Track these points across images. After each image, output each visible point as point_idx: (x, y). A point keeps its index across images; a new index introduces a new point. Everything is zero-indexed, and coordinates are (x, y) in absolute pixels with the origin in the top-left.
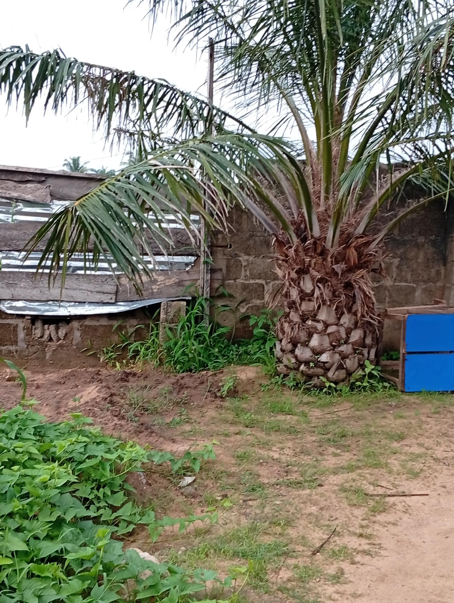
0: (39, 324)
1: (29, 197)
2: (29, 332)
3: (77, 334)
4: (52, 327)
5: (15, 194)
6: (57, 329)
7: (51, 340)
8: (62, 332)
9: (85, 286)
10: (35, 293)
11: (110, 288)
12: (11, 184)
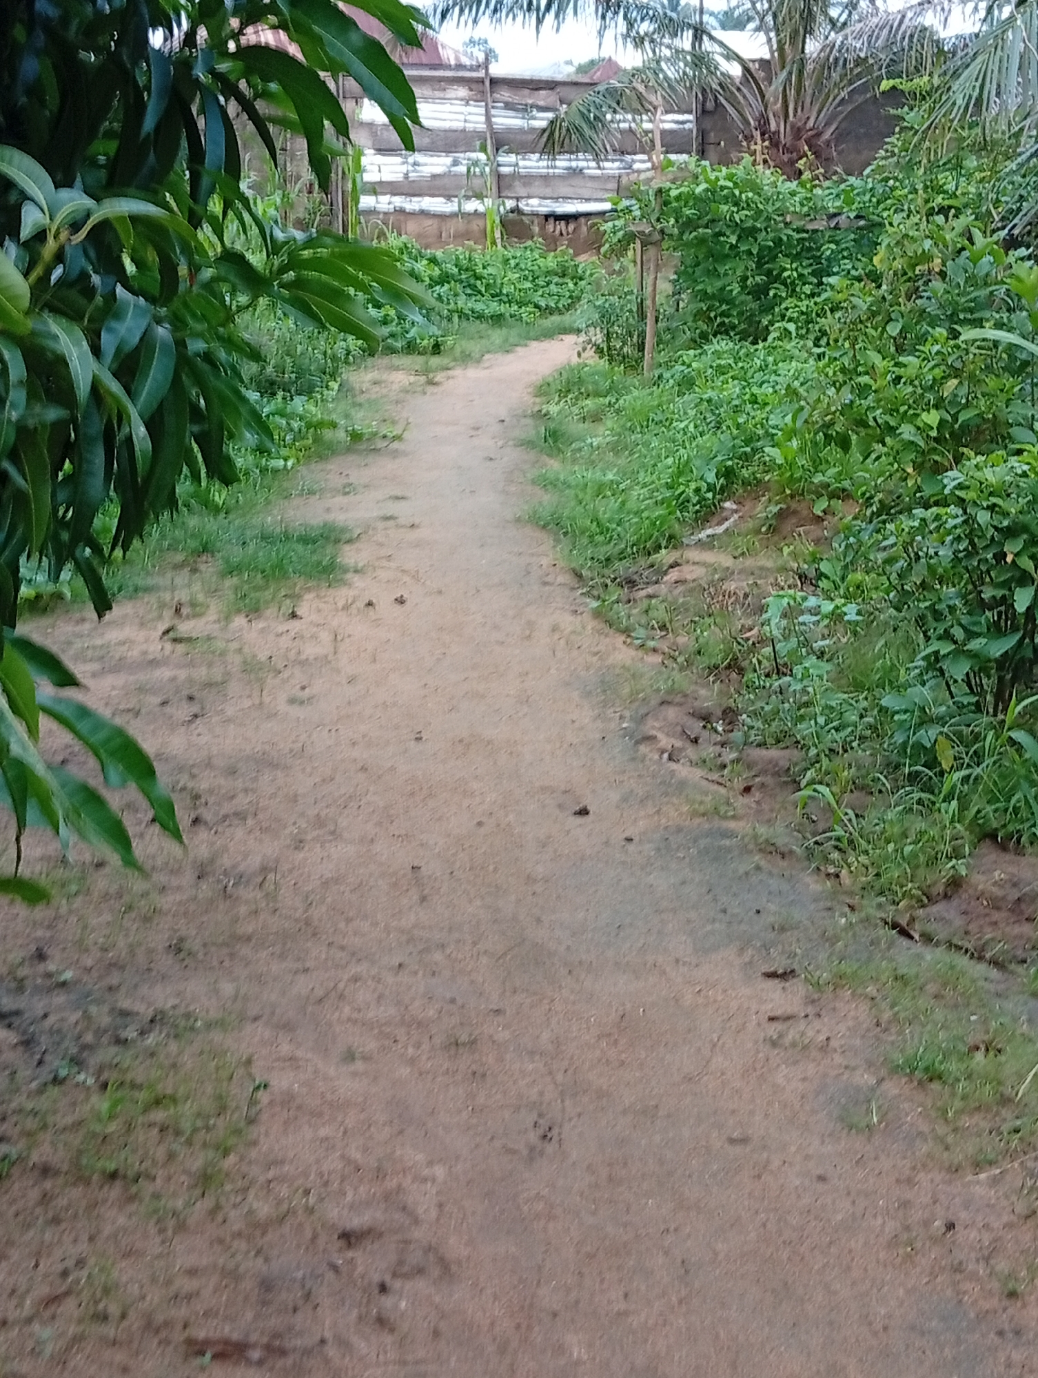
0: (551, 220)
1: (541, 103)
2: (543, 228)
3: (584, 229)
4: (563, 223)
5: (530, 101)
6: (567, 224)
7: (561, 234)
8: (571, 227)
9: (589, 184)
10: (548, 192)
11: (613, 185)
12: (526, 92)
